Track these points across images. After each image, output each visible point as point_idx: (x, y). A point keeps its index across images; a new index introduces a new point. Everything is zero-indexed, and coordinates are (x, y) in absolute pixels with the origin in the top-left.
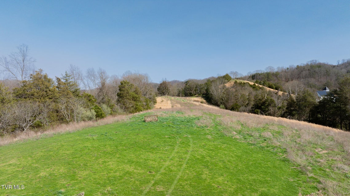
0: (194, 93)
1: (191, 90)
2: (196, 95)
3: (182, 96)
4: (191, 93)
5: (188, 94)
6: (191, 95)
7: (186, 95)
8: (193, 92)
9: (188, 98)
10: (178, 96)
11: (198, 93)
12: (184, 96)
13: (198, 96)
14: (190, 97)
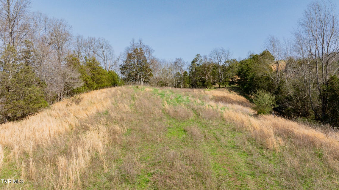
0: (212, 81)
1: (205, 75)
2: (214, 86)
3: (185, 87)
4: (204, 81)
5: (198, 82)
6: (204, 84)
7: (193, 85)
8: (209, 78)
9: (196, 91)
10: (178, 86)
11: (219, 80)
12: (190, 88)
13: (220, 88)
14: (200, 90)
